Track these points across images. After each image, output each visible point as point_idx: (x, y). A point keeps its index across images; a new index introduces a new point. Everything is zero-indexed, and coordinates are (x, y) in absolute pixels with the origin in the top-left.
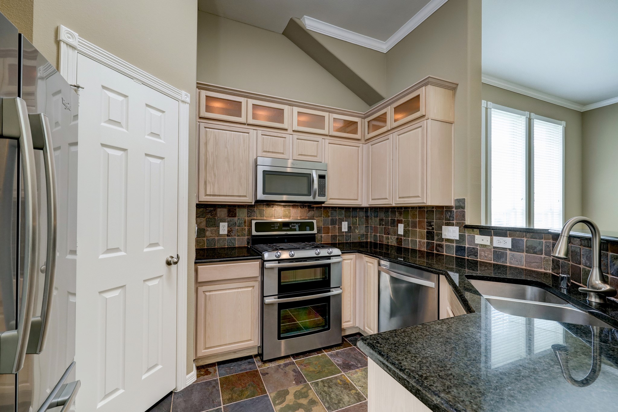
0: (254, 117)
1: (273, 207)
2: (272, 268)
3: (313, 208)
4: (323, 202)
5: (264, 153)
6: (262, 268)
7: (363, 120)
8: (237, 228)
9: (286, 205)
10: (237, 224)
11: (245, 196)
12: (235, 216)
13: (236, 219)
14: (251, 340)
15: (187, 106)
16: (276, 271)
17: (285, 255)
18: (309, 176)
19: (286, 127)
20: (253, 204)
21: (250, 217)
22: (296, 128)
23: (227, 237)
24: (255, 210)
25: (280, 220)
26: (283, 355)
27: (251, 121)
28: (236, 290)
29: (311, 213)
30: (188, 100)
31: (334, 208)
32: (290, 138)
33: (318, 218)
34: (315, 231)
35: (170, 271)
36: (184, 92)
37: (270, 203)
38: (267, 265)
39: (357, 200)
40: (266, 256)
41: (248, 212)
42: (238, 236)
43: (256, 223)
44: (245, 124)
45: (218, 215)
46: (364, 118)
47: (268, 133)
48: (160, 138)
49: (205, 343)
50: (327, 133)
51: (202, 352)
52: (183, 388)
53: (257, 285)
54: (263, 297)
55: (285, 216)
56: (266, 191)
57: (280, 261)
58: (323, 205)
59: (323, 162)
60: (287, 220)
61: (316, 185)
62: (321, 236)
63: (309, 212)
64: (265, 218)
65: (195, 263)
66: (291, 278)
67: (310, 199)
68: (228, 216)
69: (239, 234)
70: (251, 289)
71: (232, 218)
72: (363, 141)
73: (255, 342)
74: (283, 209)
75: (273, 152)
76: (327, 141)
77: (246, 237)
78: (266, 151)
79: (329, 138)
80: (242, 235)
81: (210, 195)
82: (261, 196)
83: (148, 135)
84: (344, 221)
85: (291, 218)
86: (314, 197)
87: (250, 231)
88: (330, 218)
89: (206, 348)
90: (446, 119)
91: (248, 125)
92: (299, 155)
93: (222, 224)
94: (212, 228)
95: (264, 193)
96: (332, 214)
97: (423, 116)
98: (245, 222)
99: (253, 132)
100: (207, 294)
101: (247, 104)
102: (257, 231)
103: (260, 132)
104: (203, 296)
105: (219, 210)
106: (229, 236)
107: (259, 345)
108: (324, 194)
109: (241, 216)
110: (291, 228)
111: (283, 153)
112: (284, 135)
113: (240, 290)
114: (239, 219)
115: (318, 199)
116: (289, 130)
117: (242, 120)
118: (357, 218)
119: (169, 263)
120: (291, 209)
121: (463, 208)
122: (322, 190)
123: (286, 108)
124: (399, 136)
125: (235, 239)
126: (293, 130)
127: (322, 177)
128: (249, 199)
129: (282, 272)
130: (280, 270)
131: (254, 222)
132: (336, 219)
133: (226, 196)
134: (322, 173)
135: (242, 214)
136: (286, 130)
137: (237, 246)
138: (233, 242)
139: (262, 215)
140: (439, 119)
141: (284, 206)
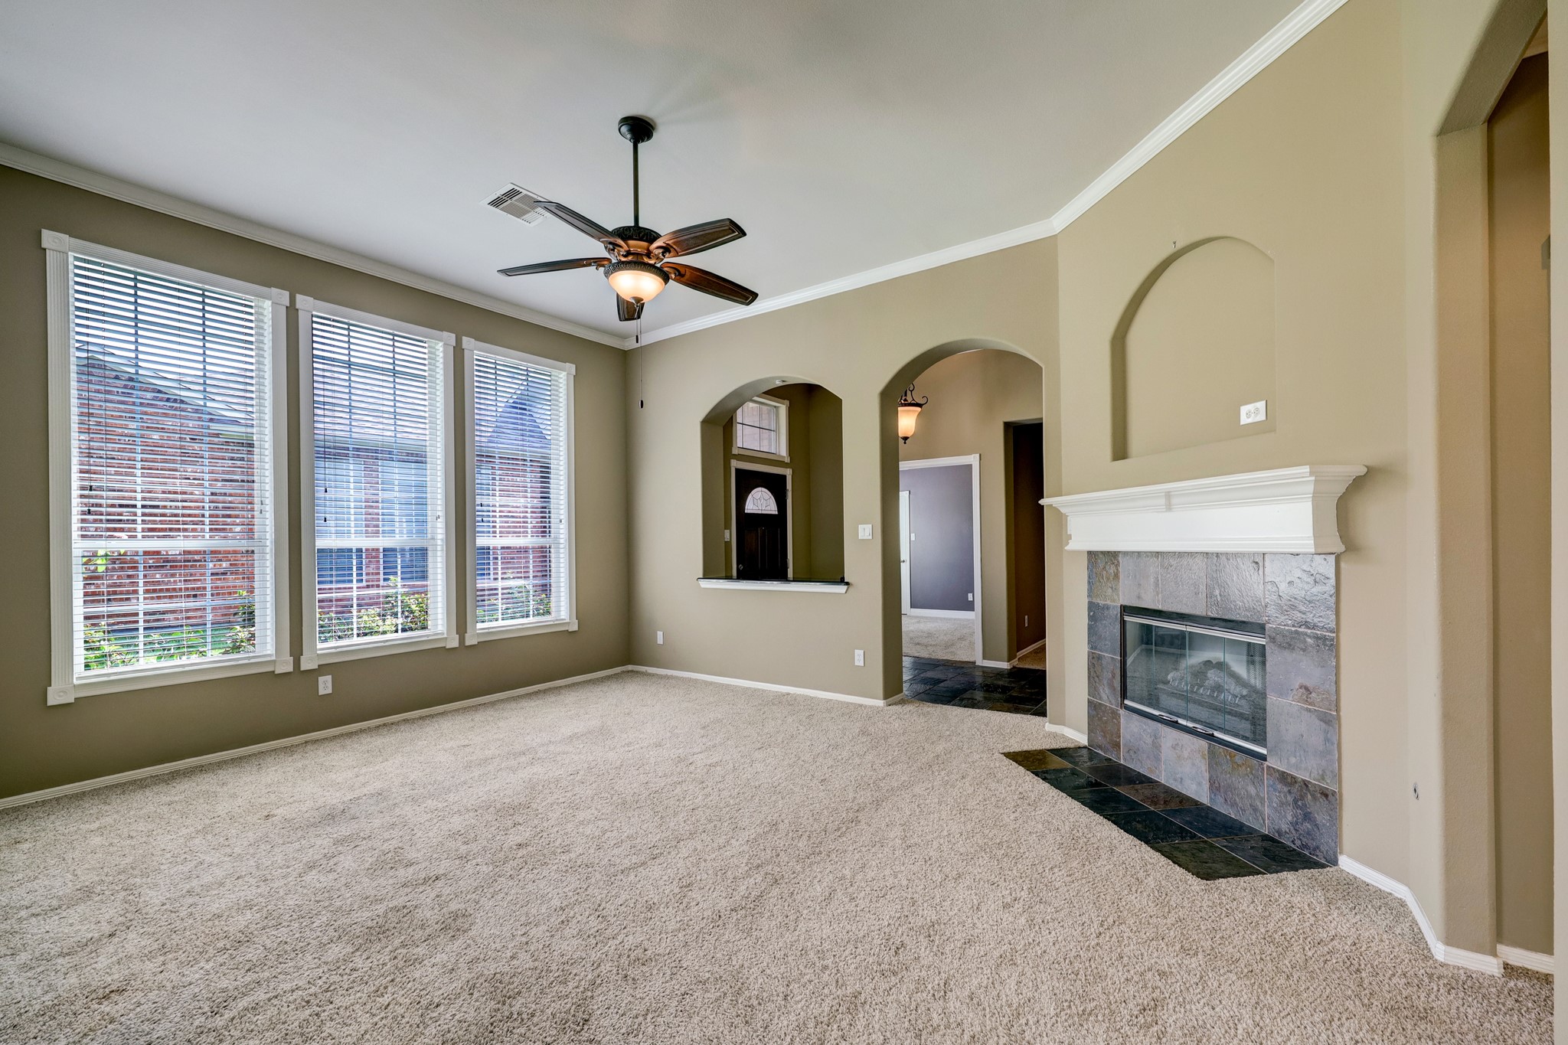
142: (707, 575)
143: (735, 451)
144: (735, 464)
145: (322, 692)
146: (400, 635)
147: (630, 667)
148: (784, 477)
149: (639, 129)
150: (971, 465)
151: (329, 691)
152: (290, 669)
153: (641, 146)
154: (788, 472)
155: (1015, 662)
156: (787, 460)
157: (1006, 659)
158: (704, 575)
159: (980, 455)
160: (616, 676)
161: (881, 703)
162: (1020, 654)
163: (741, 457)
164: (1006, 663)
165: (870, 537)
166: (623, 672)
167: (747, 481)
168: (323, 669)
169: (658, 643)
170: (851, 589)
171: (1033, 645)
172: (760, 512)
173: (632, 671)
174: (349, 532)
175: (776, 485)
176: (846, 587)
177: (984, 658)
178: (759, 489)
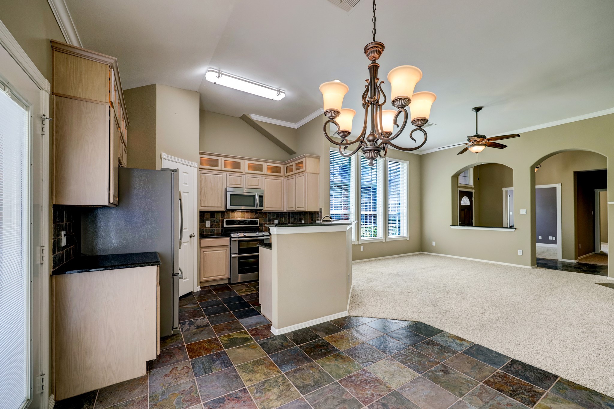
0: (225, 166)
1: (235, 212)
2: (235, 241)
3: (258, 212)
4: (262, 210)
5: (231, 185)
6: (230, 241)
7: (284, 165)
8: (215, 223)
9: (242, 211)
10: (216, 221)
11: (221, 207)
12: (214, 217)
13: (215, 219)
14: (225, 275)
15: (196, 168)
16: (237, 242)
17: (242, 235)
18: (254, 196)
19: (242, 171)
20: (225, 211)
21: (222, 217)
22: (247, 171)
23: (210, 229)
24: (225, 214)
25: (239, 219)
26: (239, 281)
27: (223, 169)
28: (218, 251)
29: (257, 215)
30: (197, 166)
31: (270, 213)
32: (244, 177)
33: (260, 218)
34: (258, 225)
35: (191, 239)
36: (195, 163)
37: (233, 211)
38: (233, 239)
39: (281, 208)
40: (232, 235)
41: (221, 215)
42: (216, 228)
43: (226, 221)
44: (220, 170)
45: (205, 217)
46: (285, 164)
47: (232, 175)
48: (187, 184)
49: (204, 275)
50: (264, 174)
51: (203, 279)
52: (196, 291)
53: (228, 249)
54: (231, 254)
55: (242, 217)
56: (232, 204)
57: (239, 238)
58: (262, 211)
59: (262, 189)
60: (243, 219)
61: (258, 201)
62: (263, 228)
63: (255, 215)
64: (231, 218)
65: (200, 238)
66: (245, 246)
67: (254, 208)
68: (211, 217)
69: (216, 227)
70: (225, 251)
71: (213, 218)
72: (284, 177)
73: (227, 276)
74: (241, 213)
75: (235, 184)
76: (264, 178)
77: (221, 228)
78: (231, 184)
79: (265, 176)
80: (218, 228)
81: (203, 207)
82: (229, 207)
83: (184, 184)
84: (275, 220)
85: (245, 218)
86: (257, 207)
87: (223, 225)
88: (268, 218)
89: (205, 278)
90: (316, 172)
91: (222, 171)
92: (249, 185)
93: (207, 222)
94: (202, 224)
95: (231, 205)
96: (268, 216)
97: (305, 171)
98: (220, 220)
99: (224, 174)
100: (205, 252)
101: (221, 160)
102: (227, 225)
103: (228, 174)
104: (203, 254)
105: (205, 214)
106: (211, 228)
107: (229, 278)
108: (261, 205)
109: (218, 217)
110: (245, 223)
111: (240, 185)
112: (240, 175)
113: (220, 251)
114: (216, 219)
115: (259, 208)
116: (243, 173)
117: (219, 168)
118: (284, 218)
119: (191, 237)
120: (245, 213)
121: (322, 212)
122: (261, 204)
123: (242, 161)
124: (298, 178)
125: (214, 230)
126: (246, 172)
127: (261, 197)
128: (223, 208)
129: (240, 243)
130: (239, 242)
131: (225, 220)
132: (271, 219)
133: (211, 207)
134: (261, 195)
135: (219, 217)
136: (242, 172)
137: (215, 233)
138: (213, 231)
139: (229, 216)
140: (312, 172)
141: (241, 212)
142: (453, 225)
143: (459, 185)
144: (459, 189)
145: (362, 250)
146: (373, 237)
147: (421, 252)
148: (472, 193)
149: (478, 109)
150: (556, 188)
151: (363, 250)
152: (357, 244)
153: (478, 113)
154: (473, 191)
155: (578, 261)
156: (473, 187)
157: (574, 259)
158: (452, 224)
159: (561, 184)
160: (417, 255)
161: (530, 267)
162: (579, 258)
163: (460, 187)
164: (574, 261)
165: (526, 214)
166: (419, 254)
167: (462, 194)
168: (362, 244)
169: (433, 245)
170: (517, 230)
171: (582, 256)
172: (465, 204)
173: (422, 254)
174: (363, 210)
175: (469, 195)
176: (515, 229)
177: (563, 258)
178: (465, 197)
